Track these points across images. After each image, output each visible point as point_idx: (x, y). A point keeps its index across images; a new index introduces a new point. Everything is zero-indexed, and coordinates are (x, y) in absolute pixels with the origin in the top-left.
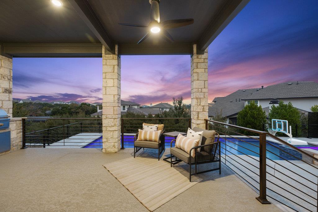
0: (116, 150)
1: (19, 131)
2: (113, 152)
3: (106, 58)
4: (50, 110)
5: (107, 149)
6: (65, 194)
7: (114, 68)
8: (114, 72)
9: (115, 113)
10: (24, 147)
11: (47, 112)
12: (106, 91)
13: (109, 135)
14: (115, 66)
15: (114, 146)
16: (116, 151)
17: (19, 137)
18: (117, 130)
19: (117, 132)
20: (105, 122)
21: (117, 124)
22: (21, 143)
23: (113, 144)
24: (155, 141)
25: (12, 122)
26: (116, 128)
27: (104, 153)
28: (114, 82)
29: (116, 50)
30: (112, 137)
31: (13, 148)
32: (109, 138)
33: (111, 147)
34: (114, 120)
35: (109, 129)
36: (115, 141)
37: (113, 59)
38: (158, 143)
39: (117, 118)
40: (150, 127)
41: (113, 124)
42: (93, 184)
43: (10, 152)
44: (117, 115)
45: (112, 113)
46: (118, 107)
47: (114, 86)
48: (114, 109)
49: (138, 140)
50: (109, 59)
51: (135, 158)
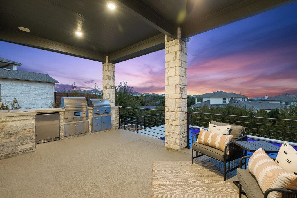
0: (178, 147)
1: (117, 116)
2: (175, 149)
3: (169, 46)
4: (159, 101)
5: (169, 144)
6: (104, 178)
7: (176, 54)
8: (176, 59)
9: (177, 106)
10: (119, 128)
11: (157, 103)
12: (168, 81)
13: (171, 129)
14: (177, 52)
15: (176, 142)
16: (178, 149)
17: (117, 120)
18: (179, 125)
19: (179, 127)
20: (167, 115)
21: (179, 118)
22: (118, 125)
23: (175, 139)
24: (220, 150)
25: (112, 109)
26: (177, 123)
27: (166, 147)
28: (176, 71)
29: (178, 33)
30: (174, 132)
31: (113, 128)
32: (171, 132)
33: (173, 143)
34: (176, 114)
35: (171, 122)
36: (176, 137)
37: (175, 45)
38: (223, 154)
39: (179, 111)
40: (218, 127)
41: (175, 118)
42: (129, 178)
43: (111, 130)
44: (179, 108)
45: (175, 106)
46: (181, 99)
47: (176, 75)
48: (176, 101)
49: (197, 142)
50: (171, 46)
51: (193, 163)
